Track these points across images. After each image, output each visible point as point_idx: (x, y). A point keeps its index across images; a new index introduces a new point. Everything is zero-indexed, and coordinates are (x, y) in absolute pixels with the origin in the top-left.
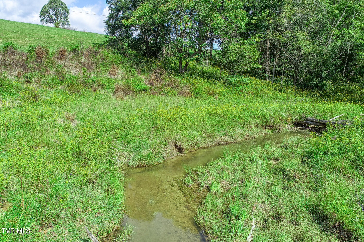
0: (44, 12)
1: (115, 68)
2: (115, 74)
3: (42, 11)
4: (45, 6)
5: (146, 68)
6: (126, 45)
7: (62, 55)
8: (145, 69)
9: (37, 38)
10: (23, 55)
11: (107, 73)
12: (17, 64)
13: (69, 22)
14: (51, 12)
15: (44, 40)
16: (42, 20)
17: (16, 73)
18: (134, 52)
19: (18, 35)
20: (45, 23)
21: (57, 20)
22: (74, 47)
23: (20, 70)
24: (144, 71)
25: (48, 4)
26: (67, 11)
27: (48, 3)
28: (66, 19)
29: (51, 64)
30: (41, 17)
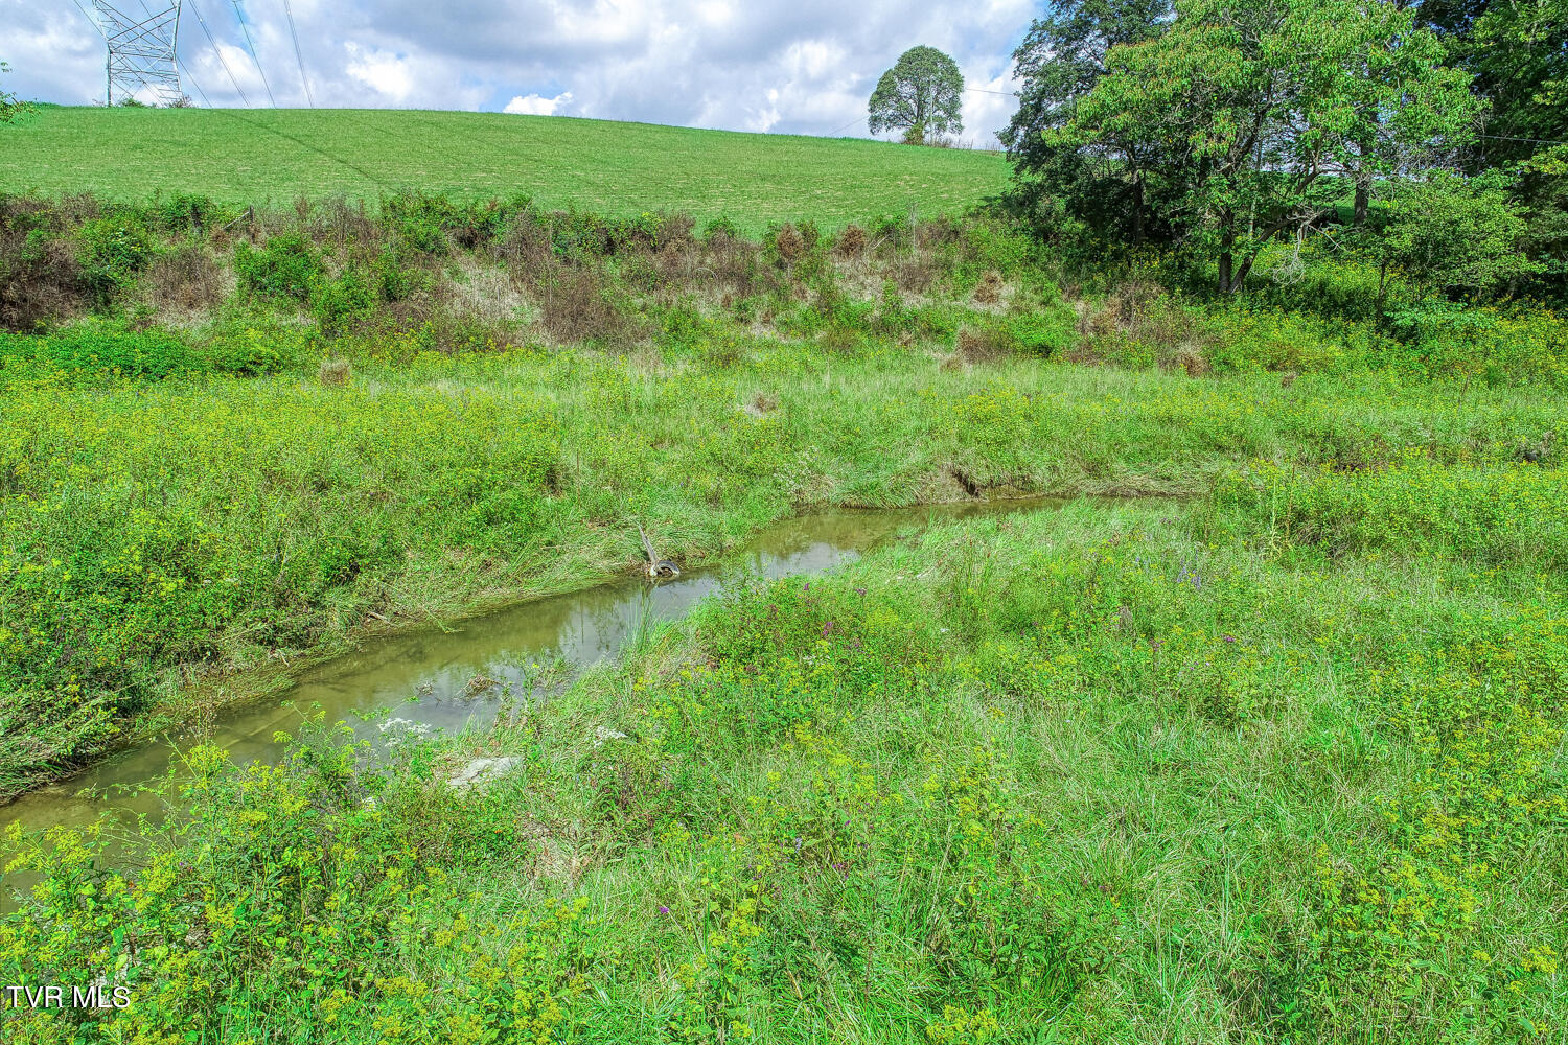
0: (883, 94)
1: (993, 281)
2: (992, 298)
3: (877, 93)
4: (886, 74)
5: (1100, 279)
6: (1061, 205)
7: (850, 245)
8: (1095, 283)
9: (819, 192)
10: (745, 249)
11: (971, 293)
12: (727, 274)
13: (959, 118)
14: (907, 89)
15: (836, 198)
16: (875, 121)
17: (720, 296)
18: (1080, 226)
19: (769, 186)
20: (884, 128)
21: (920, 116)
22: (890, 218)
23: (730, 289)
24: (1092, 290)
25: (898, 68)
26: (957, 84)
27: (897, 62)
28: (952, 109)
29: (814, 270)
30: (871, 110)
